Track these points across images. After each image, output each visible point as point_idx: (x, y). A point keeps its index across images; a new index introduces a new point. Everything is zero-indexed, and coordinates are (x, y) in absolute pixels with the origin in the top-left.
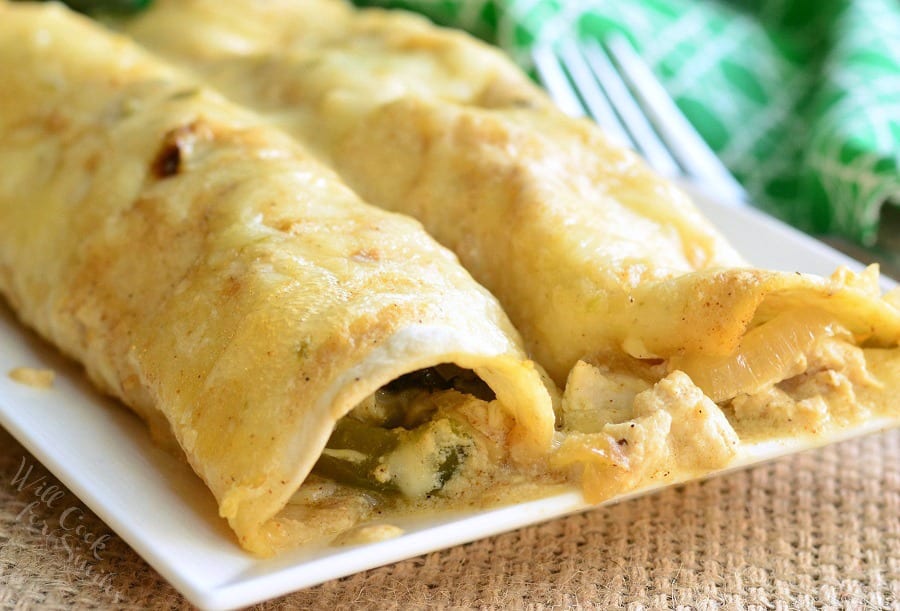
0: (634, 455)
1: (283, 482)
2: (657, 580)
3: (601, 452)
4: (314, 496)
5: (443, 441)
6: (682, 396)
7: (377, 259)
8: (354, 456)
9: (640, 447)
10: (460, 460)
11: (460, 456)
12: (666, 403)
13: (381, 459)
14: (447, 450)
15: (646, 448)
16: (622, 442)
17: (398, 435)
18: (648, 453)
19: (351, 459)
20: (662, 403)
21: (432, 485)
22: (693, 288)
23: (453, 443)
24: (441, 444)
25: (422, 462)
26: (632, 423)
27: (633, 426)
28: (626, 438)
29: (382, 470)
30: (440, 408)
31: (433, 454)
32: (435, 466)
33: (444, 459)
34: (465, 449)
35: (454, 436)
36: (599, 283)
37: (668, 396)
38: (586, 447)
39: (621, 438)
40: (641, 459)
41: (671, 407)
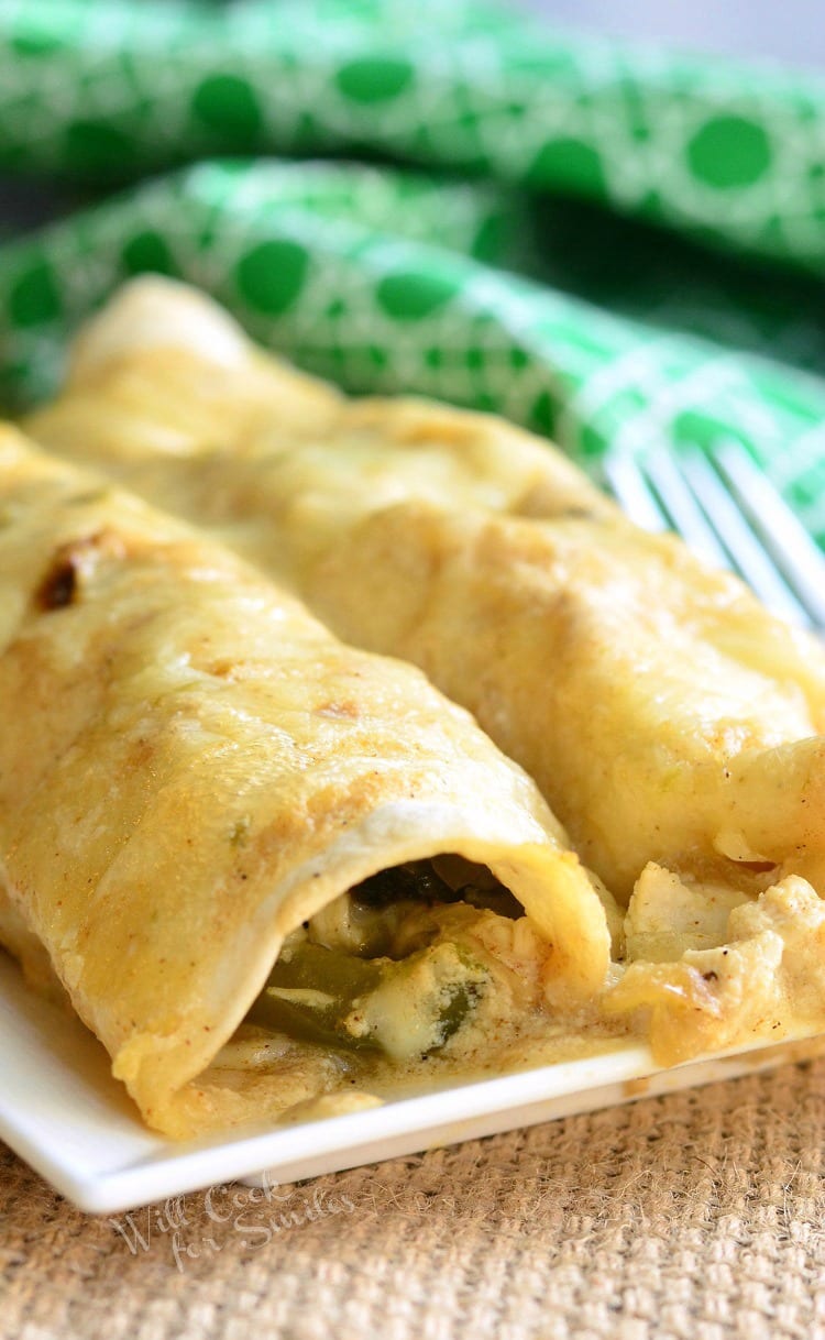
0: (726, 995)
1: (207, 1029)
2: (764, 1187)
3: (678, 990)
4: (258, 1057)
5: (445, 974)
6: (799, 912)
7: (354, 716)
8: (316, 999)
9: (736, 984)
10: (471, 1004)
11: (471, 997)
12: (776, 921)
13: (356, 1003)
14: (454, 988)
15: (745, 986)
16: (709, 976)
17: (380, 968)
18: (747, 993)
19: (312, 1003)
20: (769, 921)
21: (430, 1041)
22: (817, 755)
23: (461, 978)
24: (444, 979)
25: (415, 1006)
26: (724, 949)
27: (725, 953)
28: (715, 971)
29: (356, 1019)
30: (443, 928)
31: (431, 994)
32: (434, 1013)
33: (447, 1002)
34: (477, 987)
35: (462, 968)
36: (680, 752)
37: (779, 911)
38: (655, 981)
39: (708, 970)
40: (737, 1001)
41: (782, 927)
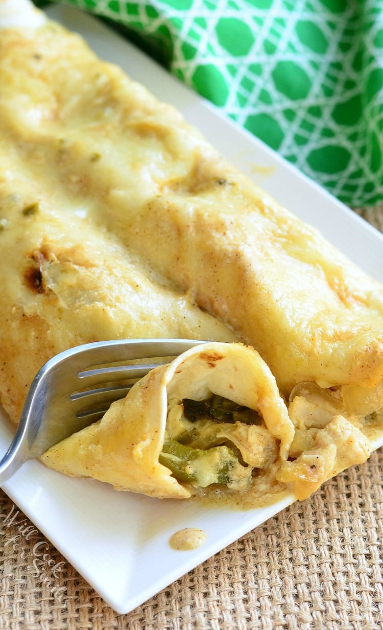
0: (320, 473)
3: (303, 477)
5: (223, 457)
6: (341, 434)
9: (322, 469)
10: (230, 469)
11: (230, 467)
12: (333, 438)
13: (189, 462)
14: (225, 462)
15: (325, 468)
16: (313, 467)
17: (198, 452)
19: (173, 460)
20: (331, 438)
21: (214, 480)
23: (228, 460)
24: (223, 459)
26: (317, 456)
27: (318, 458)
28: (315, 464)
29: (189, 468)
31: (217, 464)
32: (217, 470)
33: (222, 467)
34: (233, 463)
35: (229, 455)
37: (334, 434)
38: (295, 474)
39: (312, 465)
41: (336, 441)
